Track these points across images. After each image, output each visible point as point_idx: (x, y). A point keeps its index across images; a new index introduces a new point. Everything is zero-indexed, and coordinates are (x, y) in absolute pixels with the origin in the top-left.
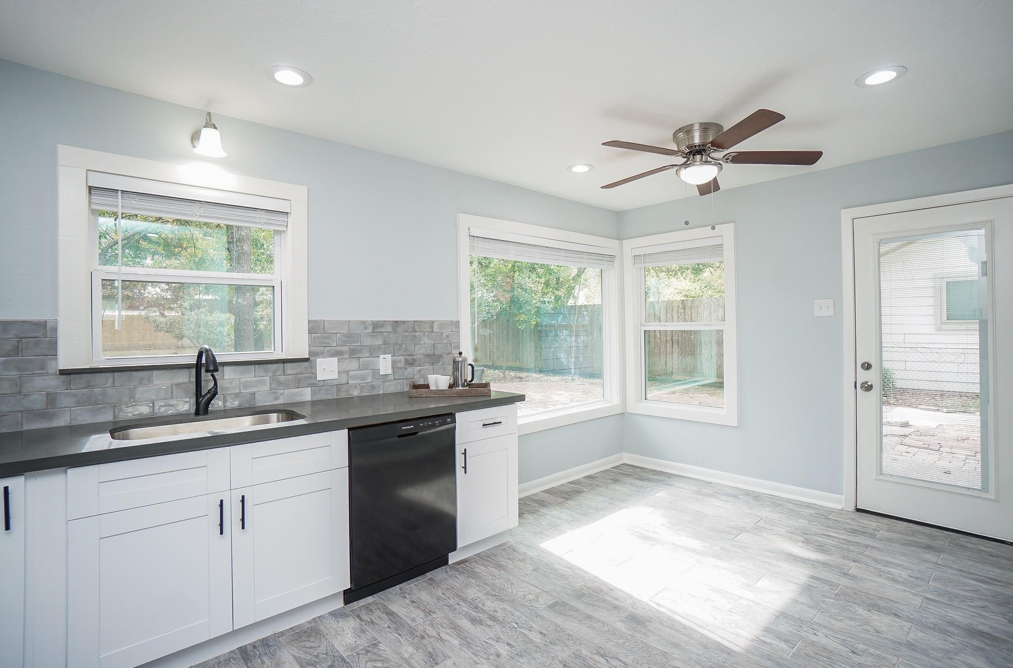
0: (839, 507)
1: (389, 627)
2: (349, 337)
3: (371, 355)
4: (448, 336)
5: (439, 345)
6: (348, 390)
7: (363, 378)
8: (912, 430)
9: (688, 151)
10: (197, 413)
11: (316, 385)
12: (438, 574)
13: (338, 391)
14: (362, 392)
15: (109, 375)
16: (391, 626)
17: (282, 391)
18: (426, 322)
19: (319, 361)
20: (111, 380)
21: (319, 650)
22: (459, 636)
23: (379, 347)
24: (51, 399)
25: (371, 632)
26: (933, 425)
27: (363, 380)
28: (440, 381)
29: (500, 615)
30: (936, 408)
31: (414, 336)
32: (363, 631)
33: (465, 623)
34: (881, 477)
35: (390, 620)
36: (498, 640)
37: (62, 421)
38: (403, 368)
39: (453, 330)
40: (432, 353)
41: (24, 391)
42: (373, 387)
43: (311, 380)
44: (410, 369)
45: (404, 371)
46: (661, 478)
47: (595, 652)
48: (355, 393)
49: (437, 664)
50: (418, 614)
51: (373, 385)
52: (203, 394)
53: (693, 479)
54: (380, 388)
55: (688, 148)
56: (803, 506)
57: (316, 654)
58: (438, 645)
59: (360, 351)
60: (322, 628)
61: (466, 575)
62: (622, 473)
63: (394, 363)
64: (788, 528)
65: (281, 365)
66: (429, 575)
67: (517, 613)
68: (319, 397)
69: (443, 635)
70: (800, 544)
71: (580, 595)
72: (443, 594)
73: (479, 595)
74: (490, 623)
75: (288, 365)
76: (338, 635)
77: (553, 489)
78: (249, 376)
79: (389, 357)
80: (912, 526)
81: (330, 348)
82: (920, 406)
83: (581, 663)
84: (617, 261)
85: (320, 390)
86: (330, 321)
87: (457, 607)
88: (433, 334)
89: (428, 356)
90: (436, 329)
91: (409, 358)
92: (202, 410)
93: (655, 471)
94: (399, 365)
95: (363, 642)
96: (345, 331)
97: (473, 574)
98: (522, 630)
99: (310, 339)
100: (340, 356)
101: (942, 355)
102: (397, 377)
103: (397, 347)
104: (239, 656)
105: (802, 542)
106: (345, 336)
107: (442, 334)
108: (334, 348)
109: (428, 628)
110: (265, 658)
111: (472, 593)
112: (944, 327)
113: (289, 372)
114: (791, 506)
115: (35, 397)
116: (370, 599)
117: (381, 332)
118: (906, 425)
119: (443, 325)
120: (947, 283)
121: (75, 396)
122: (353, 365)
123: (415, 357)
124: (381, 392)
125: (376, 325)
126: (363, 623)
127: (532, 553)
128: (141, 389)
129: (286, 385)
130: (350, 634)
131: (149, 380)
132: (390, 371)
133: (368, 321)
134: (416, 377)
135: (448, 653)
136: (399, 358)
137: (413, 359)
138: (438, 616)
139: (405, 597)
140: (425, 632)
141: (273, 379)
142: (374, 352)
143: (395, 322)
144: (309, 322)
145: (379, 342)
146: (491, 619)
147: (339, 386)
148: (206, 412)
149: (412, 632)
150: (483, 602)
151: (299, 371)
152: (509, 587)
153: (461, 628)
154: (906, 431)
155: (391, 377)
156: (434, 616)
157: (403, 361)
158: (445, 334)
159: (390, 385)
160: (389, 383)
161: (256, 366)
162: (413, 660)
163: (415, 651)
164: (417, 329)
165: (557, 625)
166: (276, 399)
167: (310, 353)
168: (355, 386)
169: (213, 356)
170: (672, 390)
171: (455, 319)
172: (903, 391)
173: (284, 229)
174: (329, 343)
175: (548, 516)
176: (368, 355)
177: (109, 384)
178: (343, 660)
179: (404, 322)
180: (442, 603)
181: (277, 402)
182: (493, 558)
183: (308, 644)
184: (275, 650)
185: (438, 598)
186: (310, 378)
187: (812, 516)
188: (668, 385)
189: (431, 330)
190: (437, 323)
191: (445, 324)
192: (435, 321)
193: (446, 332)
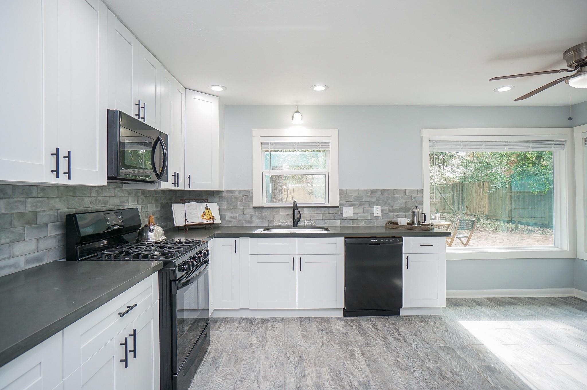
1: (357, 329)
2: (358, 197)
3: (370, 206)
4: (415, 198)
5: (409, 202)
6: (358, 223)
7: (365, 217)
9: (577, 64)
10: (294, 226)
11: (342, 219)
12: (392, 318)
13: (353, 222)
14: (365, 224)
15: (266, 209)
16: (358, 329)
17: (327, 220)
18: (400, 190)
19: (344, 208)
20: (267, 211)
21: (326, 327)
22: (385, 341)
23: (374, 203)
24: (251, 216)
25: (348, 328)
27: (366, 218)
28: (403, 221)
29: (410, 341)
31: (394, 197)
32: (345, 327)
33: (391, 338)
35: (359, 327)
36: (402, 348)
37: (254, 225)
38: (387, 213)
39: (419, 194)
40: (405, 206)
41: (245, 213)
42: (371, 222)
43: (340, 216)
44: (391, 215)
45: (388, 215)
47: (450, 370)
48: (362, 224)
49: (368, 346)
50: (372, 329)
51: (371, 221)
52: (296, 219)
54: (374, 222)
55: (576, 62)
57: (324, 328)
58: (373, 341)
59: (364, 204)
60: (331, 321)
61: (405, 322)
63: (382, 211)
65: (327, 209)
66: (387, 317)
67: (420, 343)
68: (343, 224)
69: (378, 339)
71: (463, 348)
72: (389, 325)
73: (406, 331)
74: (403, 342)
75: (330, 209)
76: (335, 325)
77: (494, 298)
78: (313, 213)
79: (379, 207)
81: (349, 202)
83: (438, 371)
85: (344, 221)
86: (349, 190)
87: (392, 331)
88: (405, 196)
89: (402, 208)
90: (407, 194)
91: (391, 209)
92: (295, 225)
94: (385, 212)
95: (343, 330)
96: (356, 194)
97: (409, 323)
98: (417, 350)
99: (340, 198)
100: (354, 206)
102: (384, 218)
103: (384, 203)
104: (299, 319)
106: (357, 196)
107: (411, 196)
108: (351, 202)
109: (373, 334)
110: (307, 323)
111: (403, 329)
113: (331, 212)
115: (247, 215)
116: (355, 318)
117: (375, 195)
119: (411, 191)
121: (257, 216)
122: (360, 210)
123: (394, 208)
124: (375, 225)
125: (373, 192)
126: (347, 325)
127: (450, 324)
128: (276, 215)
129: (329, 218)
130: (340, 326)
131: (279, 212)
132: (380, 215)
133: (368, 190)
134: (394, 218)
135: (375, 344)
136: (385, 208)
137: (393, 209)
138: (381, 332)
139: (370, 321)
140: (371, 335)
141: (323, 215)
142: (372, 204)
143: (382, 190)
144: (339, 190)
145: (374, 200)
146: (404, 341)
147: (353, 220)
148: (297, 226)
149: (365, 333)
150: (405, 334)
151: (335, 212)
152: (425, 332)
153: (388, 339)
155: (381, 218)
156: (378, 331)
157: (387, 209)
158: (413, 197)
159: (380, 222)
160: (380, 221)
161: (317, 209)
162: (359, 342)
163: (362, 339)
164: (396, 193)
165: (438, 354)
166: (325, 223)
167: (340, 204)
168: (361, 221)
169: (296, 204)
171: (419, 188)
173: (329, 149)
174: (349, 200)
175: (477, 310)
176: (368, 206)
177: (267, 213)
178: (333, 332)
179: (388, 190)
180: (385, 328)
181: (325, 225)
182: (426, 319)
183: (323, 324)
184: (311, 322)
185: (385, 326)
186: (340, 215)
189: (404, 194)
190: (408, 190)
191: (413, 191)
192: (407, 189)
193: (414, 195)
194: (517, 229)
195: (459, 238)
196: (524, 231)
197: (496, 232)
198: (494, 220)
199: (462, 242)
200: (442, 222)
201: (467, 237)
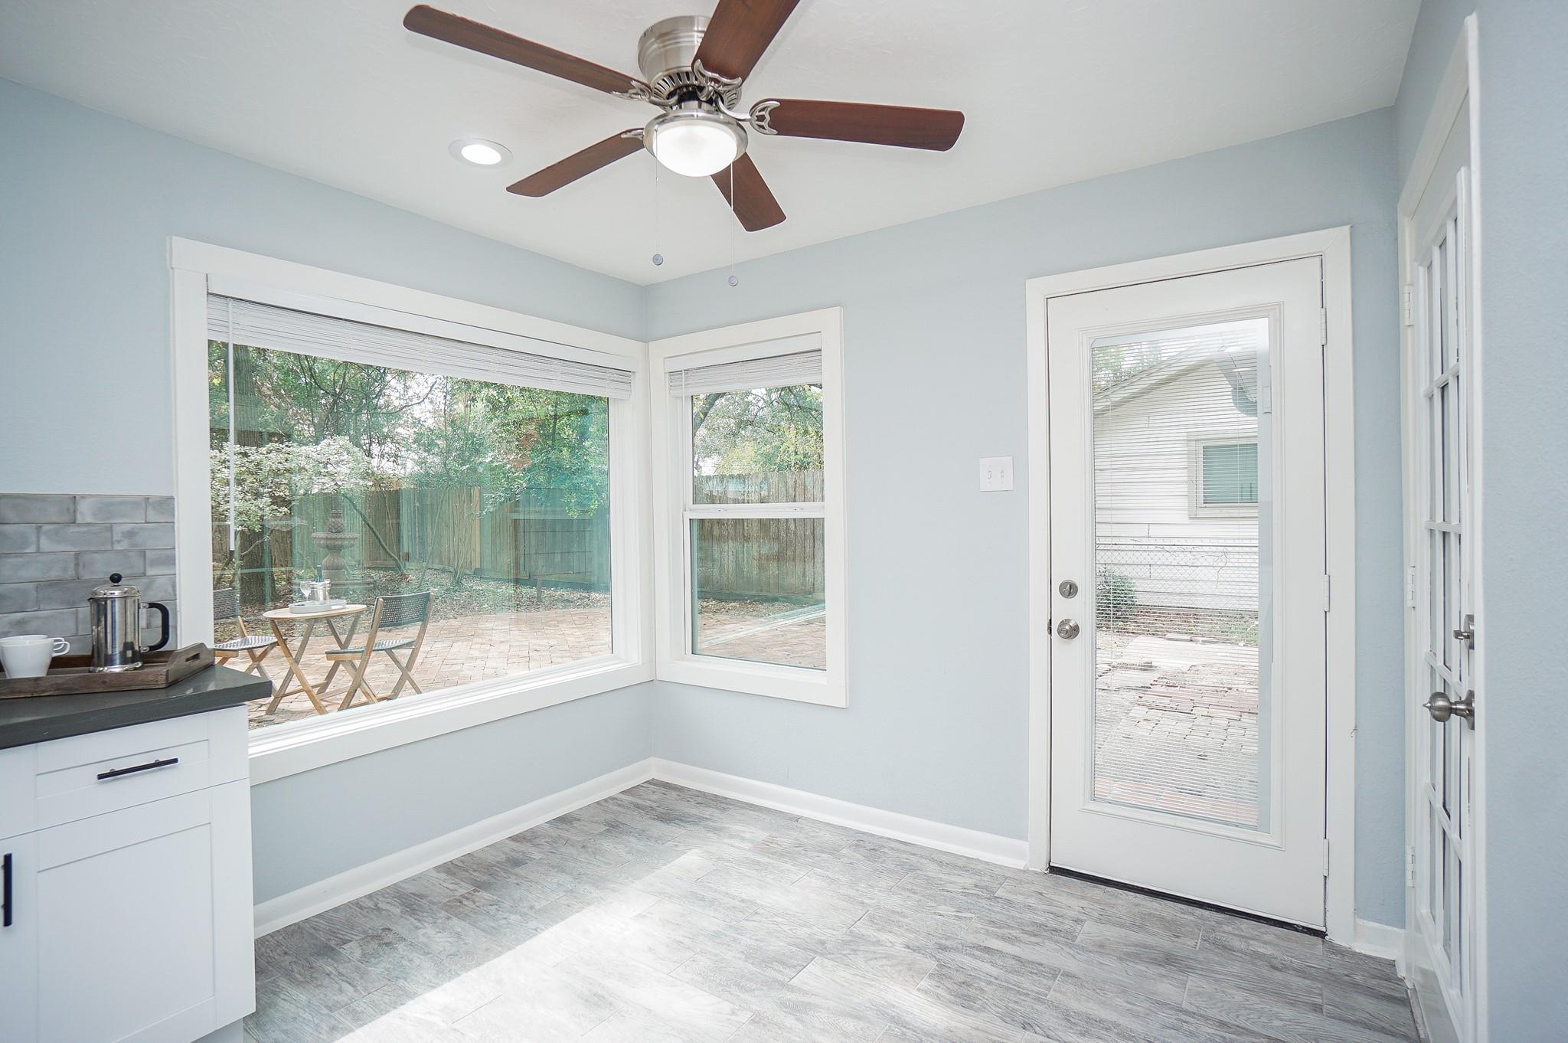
0: (1020, 864)
4: (130, 534)
5: (97, 554)
8: (1155, 675)
26: (1183, 664)
30: (1188, 638)
34: (1092, 806)
39: (151, 518)
40: (70, 573)
46: (707, 812)
53: (768, 811)
56: (955, 866)
62: (637, 806)
64: (912, 936)
70: (924, 983)
80: (1144, 902)
82: (1169, 635)
84: (637, 381)
88: (73, 529)
89: (52, 583)
90: (82, 519)
93: (704, 794)
101: (1197, 557)
105: (931, 976)
107: (110, 528)
112: (1202, 513)
114: (932, 870)
118: (1147, 667)
119: (109, 506)
120: (1204, 447)
154: (1147, 678)
158: (118, 531)
170: (810, 617)
171: (158, 491)
172: (1147, 610)
187: (967, 895)
188: (806, 609)
189: (66, 518)
190: (88, 501)
191: (121, 503)
192: (83, 497)
193: (123, 524)
194: (539, 599)
195: (389, 651)
196: (553, 603)
197: (495, 613)
198: (493, 580)
199: (396, 661)
200: (333, 607)
201: (408, 645)
